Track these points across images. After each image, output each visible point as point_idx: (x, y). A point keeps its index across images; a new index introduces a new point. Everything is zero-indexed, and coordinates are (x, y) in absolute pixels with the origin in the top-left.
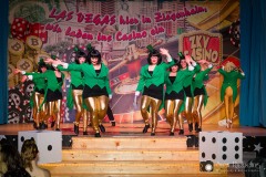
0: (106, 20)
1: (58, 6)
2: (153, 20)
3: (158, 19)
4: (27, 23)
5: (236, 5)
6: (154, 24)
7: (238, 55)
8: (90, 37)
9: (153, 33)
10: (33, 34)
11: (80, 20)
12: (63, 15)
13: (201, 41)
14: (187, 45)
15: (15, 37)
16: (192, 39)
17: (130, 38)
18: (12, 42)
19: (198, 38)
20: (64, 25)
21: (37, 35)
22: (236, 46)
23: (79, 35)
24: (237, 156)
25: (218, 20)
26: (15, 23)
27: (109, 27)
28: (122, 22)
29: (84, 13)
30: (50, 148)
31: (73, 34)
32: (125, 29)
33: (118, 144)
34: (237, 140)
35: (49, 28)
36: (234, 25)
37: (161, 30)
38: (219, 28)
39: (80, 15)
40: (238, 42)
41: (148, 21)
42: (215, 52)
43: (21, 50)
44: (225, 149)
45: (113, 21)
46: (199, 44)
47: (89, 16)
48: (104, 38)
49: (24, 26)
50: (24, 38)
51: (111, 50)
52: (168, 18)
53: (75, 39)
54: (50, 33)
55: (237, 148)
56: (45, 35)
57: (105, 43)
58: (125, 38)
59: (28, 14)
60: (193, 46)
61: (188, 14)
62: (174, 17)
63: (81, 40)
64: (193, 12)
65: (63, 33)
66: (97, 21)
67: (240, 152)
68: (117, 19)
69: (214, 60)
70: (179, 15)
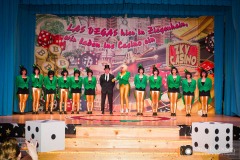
0: (110, 33)
1: (74, 22)
2: (146, 33)
3: (150, 32)
4: (50, 34)
5: (210, 21)
6: (147, 35)
7: (212, 59)
8: (98, 46)
9: (146, 42)
10: (54, 43)
11: (90, 33)
12: (77, 29)
13: (184, 49)
14: (172, 52)
15: (40, 45)
16: (176, 47)
17: (129, 46)
18: (38, 49)
19: (181, 47)
20: (78, 36)
21: (58, 44)
22: (211, 52)
23: (90, 44)
24: (228, 146)
25: (197, 33)
26: (41, 35)
27: (113, 38)
28: (123, 34)
29: (93, 26)
30: (53, 137)
31: (85, 43)
32: (124, 40)
33: (117, 133)
34: (228, 131)
35: (67, 38)
36: (209, 36)
37: (153, 40)
38: (197, 39)
39: (90, 29)
40: (212, 49)
41: (143, 33)
42: (194, 58)
43: (46, 55)
44: (217, 139)
45: (116, 33)
46: (181, 51)
47: (97, 30)
48: (108, 47)
49: (48, 37)
50: (48, 46)
51: (114, 55)
52: (158, 31)
53: (86, 47)
54: (68, 42)
55: (228, 139)
56: (64, 44)
57: (109, 50)
58: (125, 46)
59: (51, 28)
60: (177, 53)
61: (173, 28)
62: (162, 31)
63: (91, 48)
64: (177, 27)
65: (78, 42)
66: (103, 33)
67: (231, 142)
68: (119, 31)
69: (193, 63)
70: (166, 29)
